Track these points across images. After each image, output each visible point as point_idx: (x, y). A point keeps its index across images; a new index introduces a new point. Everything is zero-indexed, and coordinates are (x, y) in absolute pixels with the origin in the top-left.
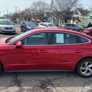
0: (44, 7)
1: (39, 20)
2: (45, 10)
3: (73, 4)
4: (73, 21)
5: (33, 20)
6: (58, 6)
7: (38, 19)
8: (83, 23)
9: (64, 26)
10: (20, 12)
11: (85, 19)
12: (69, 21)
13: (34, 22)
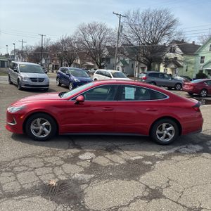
0: (102, 35)
1: (91, 64)
2: (104, 41)
3: (163, 32)
4: (166, 66)
5: (79, 62)
6: (132, 35)
7: (90, 61)
8: (187, 70)
9: (144, 77)
10: (49, 45)
11: (190, 63)
12: (157, 67)
13: (80, 66)
